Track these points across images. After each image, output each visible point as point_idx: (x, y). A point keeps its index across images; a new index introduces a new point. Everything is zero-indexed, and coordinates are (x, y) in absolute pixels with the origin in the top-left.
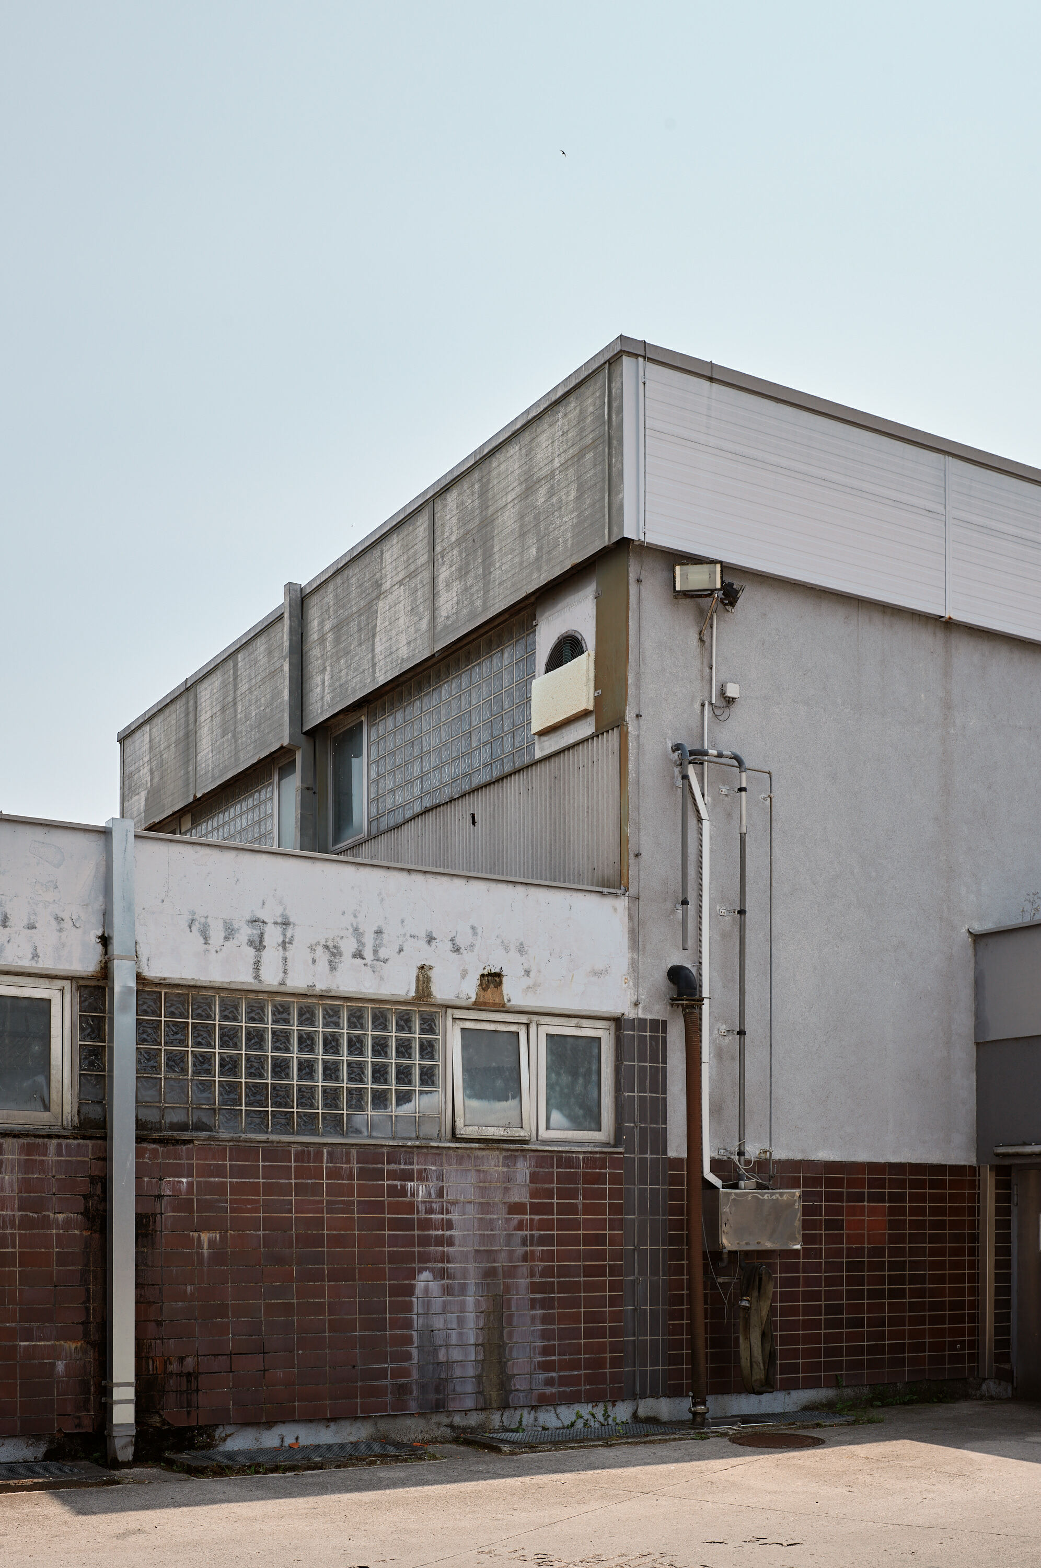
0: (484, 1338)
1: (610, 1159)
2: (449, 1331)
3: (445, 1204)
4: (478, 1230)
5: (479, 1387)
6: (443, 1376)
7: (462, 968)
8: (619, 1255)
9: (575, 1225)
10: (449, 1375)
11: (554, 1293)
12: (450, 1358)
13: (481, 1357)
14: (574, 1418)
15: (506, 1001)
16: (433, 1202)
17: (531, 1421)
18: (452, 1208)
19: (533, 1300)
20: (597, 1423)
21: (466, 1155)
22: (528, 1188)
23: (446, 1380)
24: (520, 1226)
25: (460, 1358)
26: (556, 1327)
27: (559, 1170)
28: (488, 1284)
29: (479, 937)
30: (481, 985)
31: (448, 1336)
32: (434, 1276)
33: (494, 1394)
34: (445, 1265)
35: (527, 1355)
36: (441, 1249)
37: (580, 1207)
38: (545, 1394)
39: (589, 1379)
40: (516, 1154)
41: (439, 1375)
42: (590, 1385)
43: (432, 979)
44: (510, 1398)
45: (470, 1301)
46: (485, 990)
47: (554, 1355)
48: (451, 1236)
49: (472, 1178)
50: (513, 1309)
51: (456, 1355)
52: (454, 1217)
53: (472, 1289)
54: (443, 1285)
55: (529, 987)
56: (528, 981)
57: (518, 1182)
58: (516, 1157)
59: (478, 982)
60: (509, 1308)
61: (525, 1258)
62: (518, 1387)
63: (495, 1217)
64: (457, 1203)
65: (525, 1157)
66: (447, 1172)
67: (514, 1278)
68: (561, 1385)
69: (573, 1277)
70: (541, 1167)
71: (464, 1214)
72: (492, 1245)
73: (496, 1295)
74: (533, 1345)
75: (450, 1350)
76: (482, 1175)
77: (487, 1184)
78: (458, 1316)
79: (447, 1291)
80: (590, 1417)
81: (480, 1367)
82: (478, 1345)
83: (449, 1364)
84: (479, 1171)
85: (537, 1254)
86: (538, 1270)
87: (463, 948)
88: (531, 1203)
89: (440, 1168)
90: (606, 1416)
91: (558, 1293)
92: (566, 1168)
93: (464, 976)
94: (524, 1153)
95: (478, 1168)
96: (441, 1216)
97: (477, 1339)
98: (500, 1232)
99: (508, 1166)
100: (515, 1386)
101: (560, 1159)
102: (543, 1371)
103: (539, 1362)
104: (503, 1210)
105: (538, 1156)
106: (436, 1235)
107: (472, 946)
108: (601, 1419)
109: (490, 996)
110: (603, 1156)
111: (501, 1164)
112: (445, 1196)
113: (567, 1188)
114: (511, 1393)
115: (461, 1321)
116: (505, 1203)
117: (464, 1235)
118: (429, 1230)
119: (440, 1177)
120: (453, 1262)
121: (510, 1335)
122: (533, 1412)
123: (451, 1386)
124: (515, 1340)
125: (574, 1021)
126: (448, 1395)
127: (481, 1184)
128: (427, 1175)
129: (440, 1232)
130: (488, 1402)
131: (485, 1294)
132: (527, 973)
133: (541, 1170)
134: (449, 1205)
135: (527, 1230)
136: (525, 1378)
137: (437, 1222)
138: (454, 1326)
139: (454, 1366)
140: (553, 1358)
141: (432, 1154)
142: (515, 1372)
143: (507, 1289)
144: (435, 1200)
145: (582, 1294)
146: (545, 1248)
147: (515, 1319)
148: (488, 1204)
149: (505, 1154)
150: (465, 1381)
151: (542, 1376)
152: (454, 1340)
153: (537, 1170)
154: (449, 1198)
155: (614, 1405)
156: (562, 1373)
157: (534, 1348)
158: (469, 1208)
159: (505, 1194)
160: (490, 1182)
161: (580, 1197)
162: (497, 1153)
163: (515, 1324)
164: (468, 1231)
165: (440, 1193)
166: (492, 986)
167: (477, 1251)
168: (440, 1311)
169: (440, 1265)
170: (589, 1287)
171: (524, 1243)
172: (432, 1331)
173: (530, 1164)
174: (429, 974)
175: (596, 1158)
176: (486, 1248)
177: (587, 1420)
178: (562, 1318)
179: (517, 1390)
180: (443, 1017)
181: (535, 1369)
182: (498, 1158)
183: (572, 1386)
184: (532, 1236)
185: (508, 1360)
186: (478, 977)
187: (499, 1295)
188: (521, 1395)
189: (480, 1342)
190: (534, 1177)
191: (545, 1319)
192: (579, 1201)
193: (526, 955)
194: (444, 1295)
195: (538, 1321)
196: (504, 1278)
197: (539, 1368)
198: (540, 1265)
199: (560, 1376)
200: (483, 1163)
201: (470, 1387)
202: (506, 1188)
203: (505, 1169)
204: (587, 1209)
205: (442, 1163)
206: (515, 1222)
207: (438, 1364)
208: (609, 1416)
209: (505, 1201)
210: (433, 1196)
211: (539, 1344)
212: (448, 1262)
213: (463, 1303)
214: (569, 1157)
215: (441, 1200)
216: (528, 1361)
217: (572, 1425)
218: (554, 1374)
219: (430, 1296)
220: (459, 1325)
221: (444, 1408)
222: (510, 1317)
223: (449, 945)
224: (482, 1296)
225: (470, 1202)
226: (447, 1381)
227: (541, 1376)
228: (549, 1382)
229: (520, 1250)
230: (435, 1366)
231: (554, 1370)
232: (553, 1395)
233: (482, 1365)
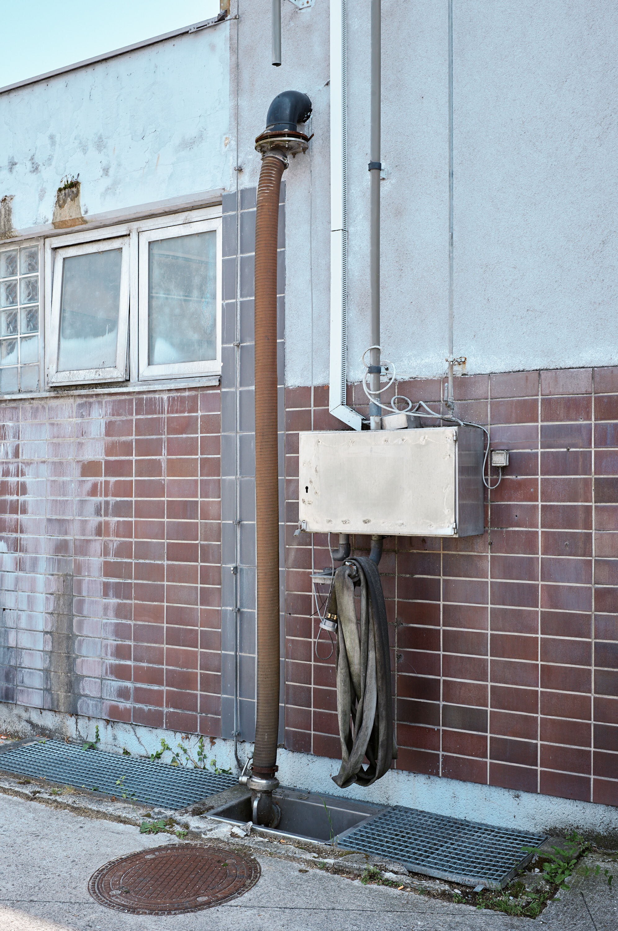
0: (53, 626)
1: (204, 396)
2: (20, 613)
3: (20, 465)
4: (51, 495)
5: (47, 683)
6: (13, 663)
7: (40, 188)
8: (217, 533)
9: (159, 490)
10: (18, 663)
11: (131, 578)
12: (19, 643)
13: (49, 648)
14: (160, 749)
15: (83, 213)
16: (9, 462)
17: (110, 739)
18: (26, 470)
19: (106, 585)
20: (190, 762)
21: (40, 407)
22: (103, 443)
23: (15, 668)
24: (94, 492)
25: (28, 646)
26: (132, 623)
27: (139, 417)
28: (59, 561)
29: (57, 146)
30: (58, 201)
31: (19, 617)
32: (8, 547)
33: (62, 695)
34: (19, 535)
35: (98, 653)
36: (15, 516)
37: (164, 465)
38: (117, 707)
39: (174, 701)
40: (91, 400)
41: (9, 662)
42: (174, 708)
43: (12, 210)
44: (79, 703)
45: (41, 579)
46: (61, 207)
47: (130, 659)
48: (25, 502)
49: (46, 433)
50: (84, 593)
51: (25, 641)
52: (28, 479)
53: (42, 566)
54: (16, 558)
55: (108, 189)
56: (107, 182)
57: (92, 436)
58: (90, 404)
59: (56, 199)
60: (80, 592)
61: (99, 531)
62: (87, 692)
63: (68, 479)
64: (31, 463)
65: (100, 403)
66: (23, 428)
67: (86, 555)
68: (137, 700)
69: (154, 559)
70: (119, 415)
71: (38, 477)
72: (64, 513)
73: (67, 575)
74: (105, 642)
75: (20, 634)
76: (55, 430)
77: (60, 440)
78: (28, 596)
79: (20, 565)
80: (181, 752)
81: (48, 659)
82: (47, 633)
83: (18, 650)
84: (53, 424)
85: (112, 526)
86: (112, 547)
87: (41, 165)
88: (107, 462)
89: (17, 424)
90: (202, 756)
91: (135, 579)
92: (147, 413)
93: (41, 198)
94: (99, 399)
95: (52, 421)
96: (15, 479)
97: (46, 626)
98: (73, 498)
99: (82, 416)
100: (84, 690)
101: (140, 402)
102: (116, 677)
103: (111, 665)
104: (76, 470)
105: (114, 401)
106: (11, 501)
107: (50, 159)
108: (196, 758)
109: (68, 213)
110: (193, 393)
111: (74, 414)
112: (20, 456)
113: (147, 439)
114: (80, 698)
115: (31, 601)
116: (78, 462)
117: (37, 501)
118: (5, 494)
119: (17, 436)
120: (26, 532)
121: (80, 625)
122: (109, 727)
123: (19, 677)
124: (85, 633)
125: (181, 217)
126: (17, 686)
127: (55, 440)
128: (5, 433)
129: (15, 497)
130: (56, 703)
131: (55, 572)
132: (106, 171)
133: (118, 418)
134: (24, 466)
135: (101, 496)
136: (95, 682)
137: (12, 486)
138: (25, 607)
139: (23, 653)
140: (128, 663)
141: (10, 408)
142: (85, 673)
143: (79, 568)
144: (12, 461)
145: (166, 583)
146: (121, 519)
147: (86, 607)
148: (61, 463)
149: (79, 401)
150: (33, 673)
151: (116, 684)
152: (23, 624)
153: (113, 419)
154: (24, 458)
155: (213, 743)
156: (139, 685)
157: (106, 646)
158: (43, 467)
159: (78, 450)
160: (64, 437)
161: (164, 451)
162: (71, 400)
163: (85, 613)
164: (41, 496)
165: (16, 454)
166: (69, 199)
167: (49, 520)
168: (13, 589)
169: (14, 535)
170: (174, 575)
171: (98, 512)
172: (4, 609)
173: (106, 412)
174: (10, 205)
175: (184, 397)
176: (58, 517)
177: (177, 755)
178: (140, 612)
179: (86, 696)
180: (42, 250)
181: (106, 673)
182: (72, 407)
183: (151, 704)
184: (107, 503)
185: (77, 657)
186: (55, 193)
187: (70, 575)
188: (91, 702)
189: (48, 629)
190: (110, 429)
191: (120, 612)
192: (163, 458)
193: (105, 150)
194: (16, 570)
195: (111, 613)
196: (76, 554)
197: (111, 673)
198: (115, 541)
199: (136, 689)
200: (57, 415)
201: (37, 681)
202: (79, 443)
203: (79, 420)
204: (173, 469)
205: (18, 417)
206: (88, 486)
207: (8, 648)
208: (205, 757)
209: (78, 459)
210: (10, 456)
211: (112, 642)
212: (22, 532)
213: (33, 580)
214: (151, 399)
215: (17, 460)
216: (99, 662)
217: (158, 756)
218: (129, 684)
219: (3, 569)
220: (29, 608)
221: (13, 700)
222: (81, 603)
223: (29, 164)
224: (52, 575)
225: (44, 462)
226: (16, 670)
227: (113, 683)
228: (123, 694)
229: (94, 521)
230: (6, 649)
231: (129, 679)
232: (127, 710)
233: (50, 657)
